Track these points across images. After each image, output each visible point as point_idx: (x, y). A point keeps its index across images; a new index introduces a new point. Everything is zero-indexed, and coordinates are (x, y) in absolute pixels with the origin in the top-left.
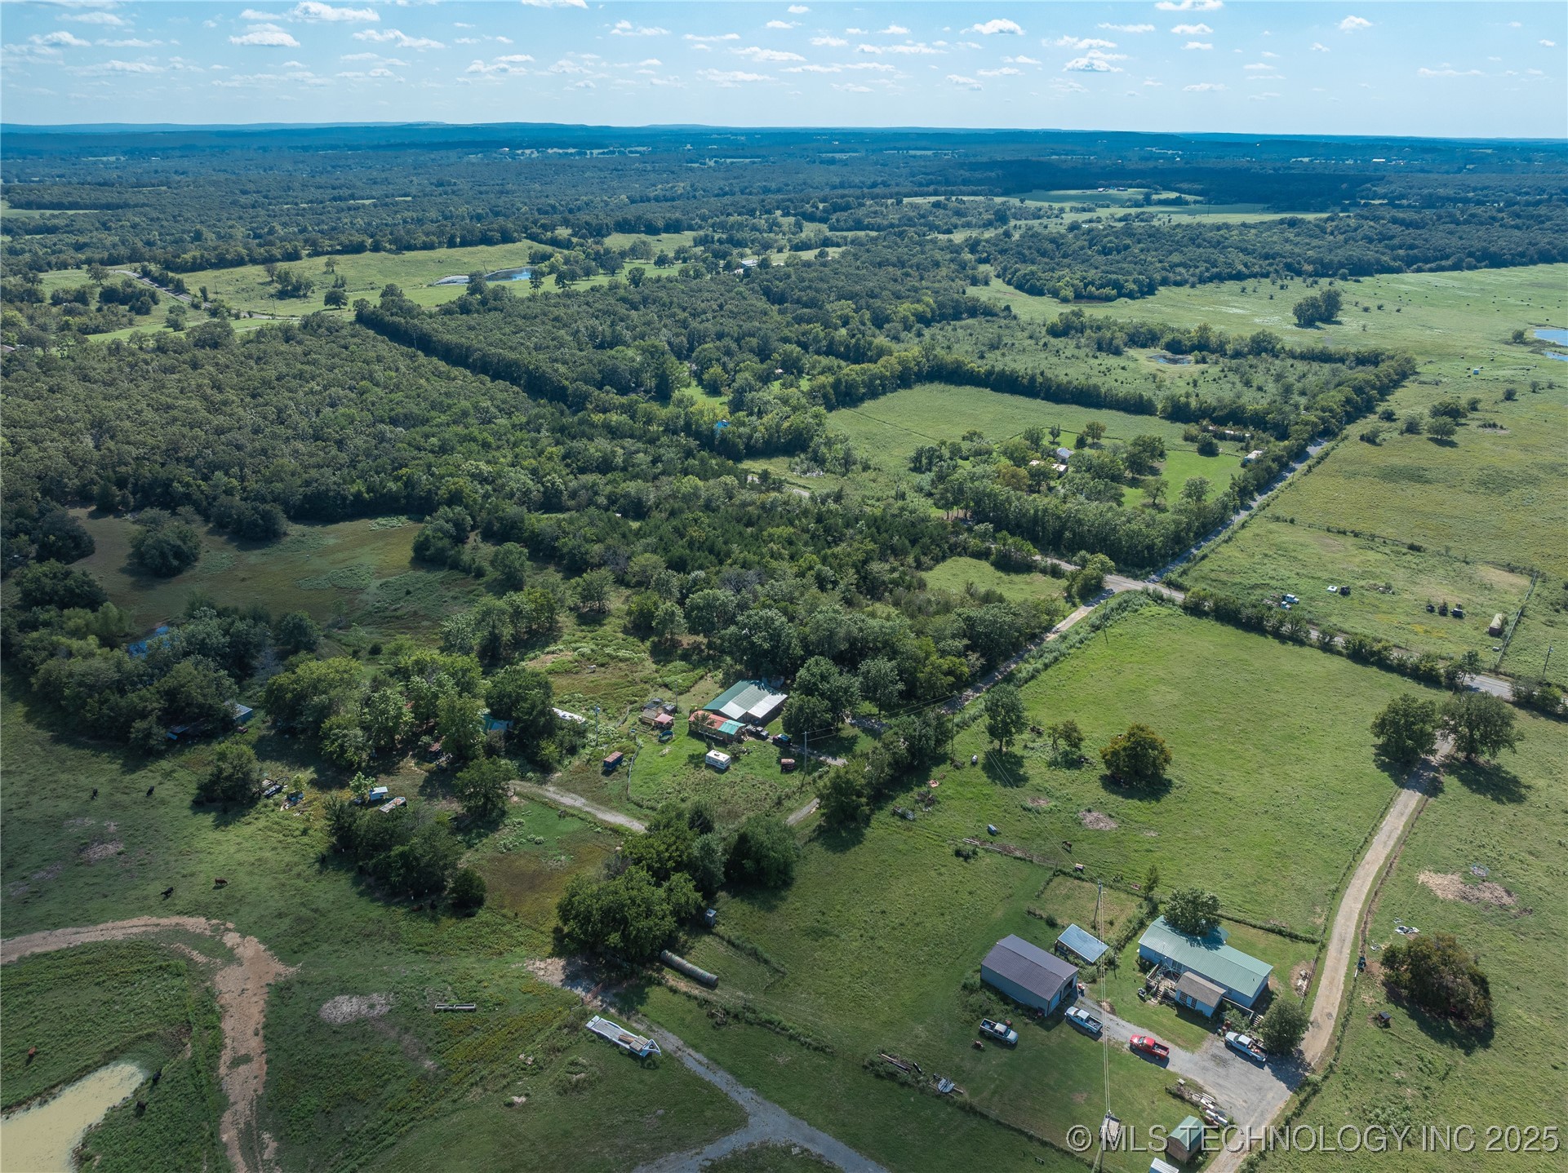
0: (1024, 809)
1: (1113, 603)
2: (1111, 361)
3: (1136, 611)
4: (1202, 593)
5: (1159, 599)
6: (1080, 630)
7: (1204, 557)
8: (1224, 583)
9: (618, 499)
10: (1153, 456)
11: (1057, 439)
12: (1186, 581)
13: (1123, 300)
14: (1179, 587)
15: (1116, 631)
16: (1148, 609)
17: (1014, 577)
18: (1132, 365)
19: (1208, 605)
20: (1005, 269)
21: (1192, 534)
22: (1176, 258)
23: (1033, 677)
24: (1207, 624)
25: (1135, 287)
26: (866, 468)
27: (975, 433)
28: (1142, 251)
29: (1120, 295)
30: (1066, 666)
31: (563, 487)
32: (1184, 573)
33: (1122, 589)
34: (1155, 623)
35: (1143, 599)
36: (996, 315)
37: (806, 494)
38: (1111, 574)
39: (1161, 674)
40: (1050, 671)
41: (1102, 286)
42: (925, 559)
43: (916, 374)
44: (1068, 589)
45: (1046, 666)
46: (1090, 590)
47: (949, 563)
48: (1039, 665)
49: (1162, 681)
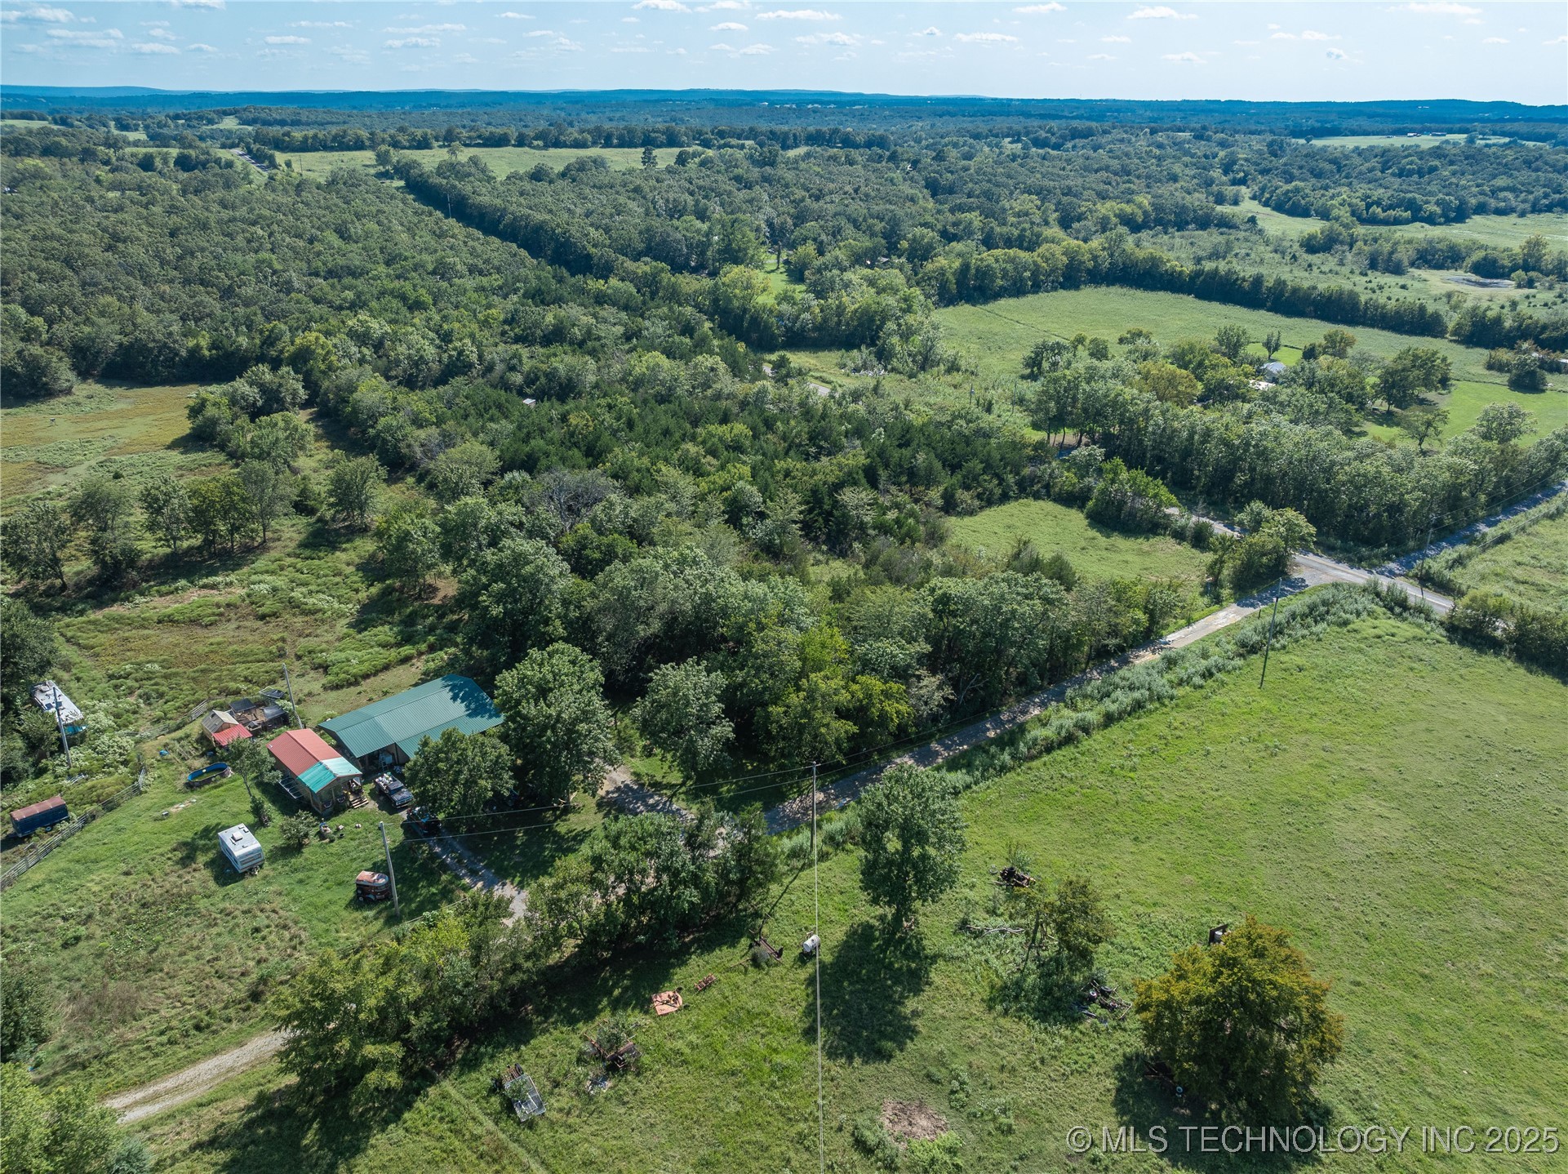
0: (861, 1145)
1: (1295, 603)
2: (1389, 280)
3: (1346, 623)
4: (1491, 602)
5: (1398, 606)
6: (1213, 650)
7: (1503, 539)
8: (1542, 589)
9: (537, 378)
10: (1428, 384)
11: (1275, 355)
12: (1459, 577)
13: (1418, 224)
14: (1444, 587)
15: (1293, 659)
16: (1370, 622)
17: (1118, 541)
18: (1417, 285)
19: (1502, 628)
20: (1263, 190)
21: (1483, 498)
22: (1501, 182)
23: (1069, 740)
24: (1490, 665)
25: (1438, 210)
26: (953, 368)
27: (1139, 334)
28: (1454, 174)
29: (1414, 219)
30: (1155, 723)
31: (474, 358)
32: (1459, 562)
33: (1327, 579)
34: (1380, 653)
35: (1365, 602)
36: (1234, 227)
37: (824, 391)
38: (1306, 550)
39: (1372, 766)
40: (1115, 731)
41: (1391, 207)
42: (964, 497)
43: (1089, 271)
44: (1214, 569)
45: (1109, 720)
46: (1258, 575)
47: (1012, 507)
48: (1093, 717)
49: (1371, 785)
